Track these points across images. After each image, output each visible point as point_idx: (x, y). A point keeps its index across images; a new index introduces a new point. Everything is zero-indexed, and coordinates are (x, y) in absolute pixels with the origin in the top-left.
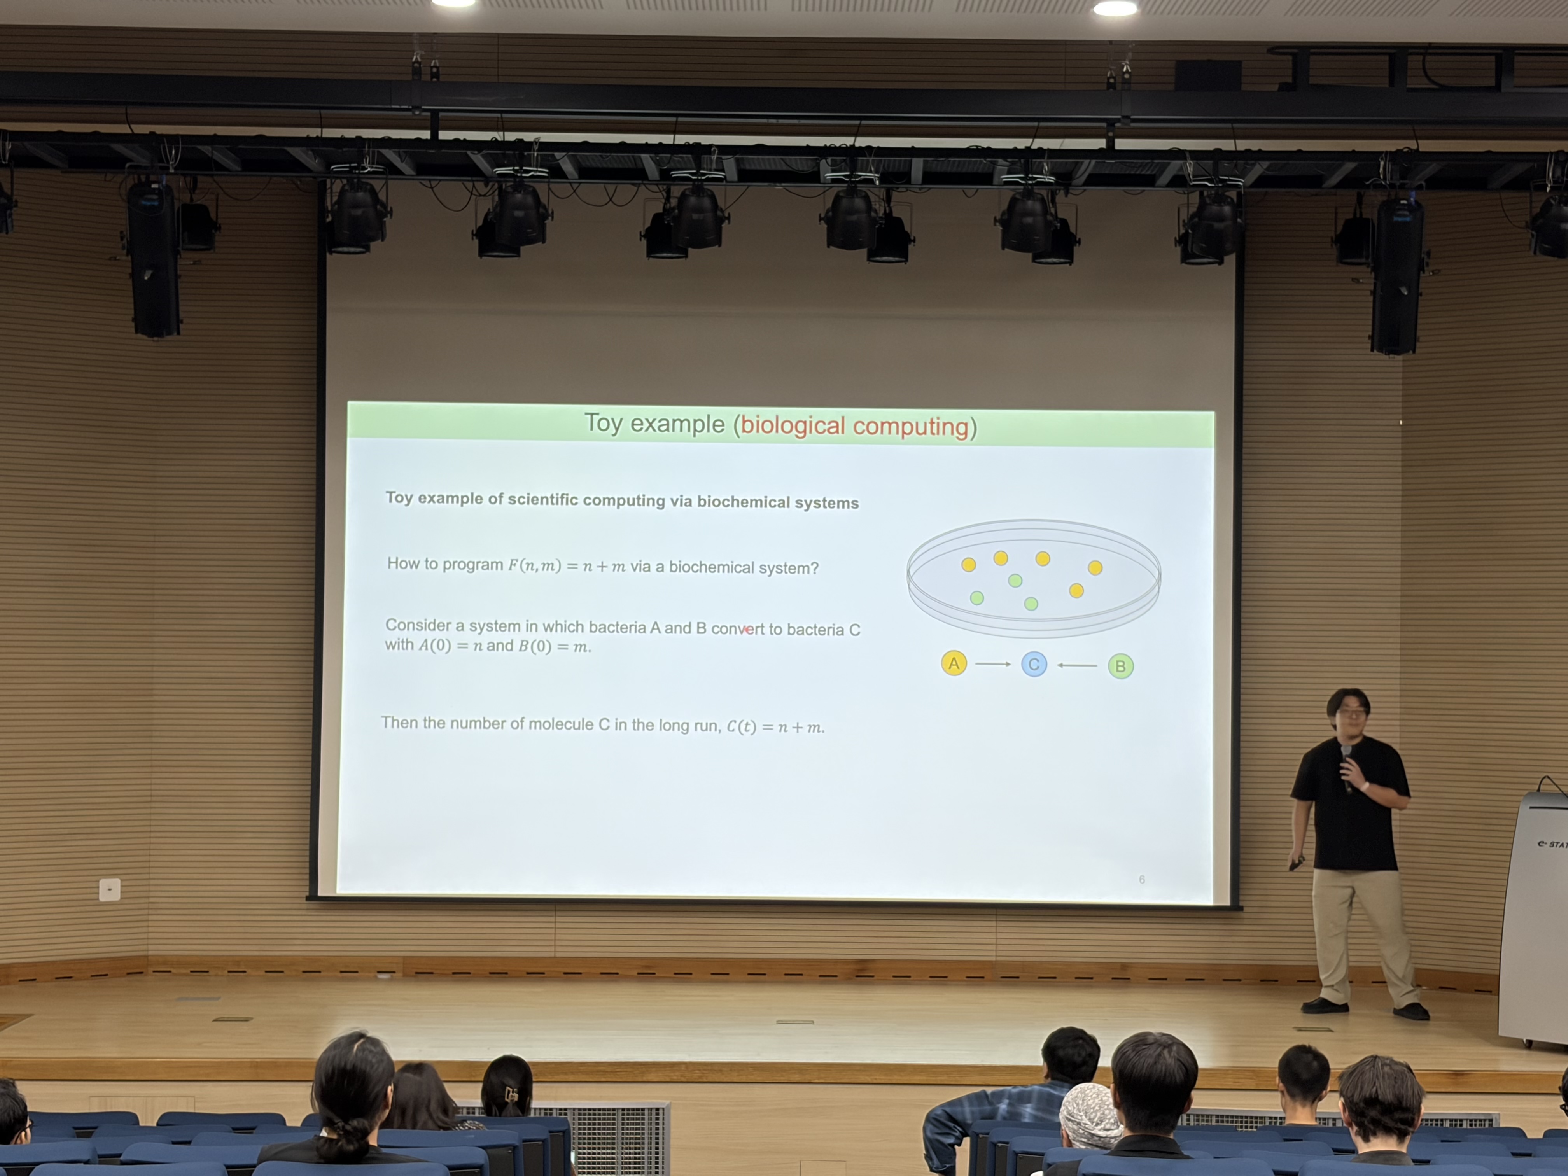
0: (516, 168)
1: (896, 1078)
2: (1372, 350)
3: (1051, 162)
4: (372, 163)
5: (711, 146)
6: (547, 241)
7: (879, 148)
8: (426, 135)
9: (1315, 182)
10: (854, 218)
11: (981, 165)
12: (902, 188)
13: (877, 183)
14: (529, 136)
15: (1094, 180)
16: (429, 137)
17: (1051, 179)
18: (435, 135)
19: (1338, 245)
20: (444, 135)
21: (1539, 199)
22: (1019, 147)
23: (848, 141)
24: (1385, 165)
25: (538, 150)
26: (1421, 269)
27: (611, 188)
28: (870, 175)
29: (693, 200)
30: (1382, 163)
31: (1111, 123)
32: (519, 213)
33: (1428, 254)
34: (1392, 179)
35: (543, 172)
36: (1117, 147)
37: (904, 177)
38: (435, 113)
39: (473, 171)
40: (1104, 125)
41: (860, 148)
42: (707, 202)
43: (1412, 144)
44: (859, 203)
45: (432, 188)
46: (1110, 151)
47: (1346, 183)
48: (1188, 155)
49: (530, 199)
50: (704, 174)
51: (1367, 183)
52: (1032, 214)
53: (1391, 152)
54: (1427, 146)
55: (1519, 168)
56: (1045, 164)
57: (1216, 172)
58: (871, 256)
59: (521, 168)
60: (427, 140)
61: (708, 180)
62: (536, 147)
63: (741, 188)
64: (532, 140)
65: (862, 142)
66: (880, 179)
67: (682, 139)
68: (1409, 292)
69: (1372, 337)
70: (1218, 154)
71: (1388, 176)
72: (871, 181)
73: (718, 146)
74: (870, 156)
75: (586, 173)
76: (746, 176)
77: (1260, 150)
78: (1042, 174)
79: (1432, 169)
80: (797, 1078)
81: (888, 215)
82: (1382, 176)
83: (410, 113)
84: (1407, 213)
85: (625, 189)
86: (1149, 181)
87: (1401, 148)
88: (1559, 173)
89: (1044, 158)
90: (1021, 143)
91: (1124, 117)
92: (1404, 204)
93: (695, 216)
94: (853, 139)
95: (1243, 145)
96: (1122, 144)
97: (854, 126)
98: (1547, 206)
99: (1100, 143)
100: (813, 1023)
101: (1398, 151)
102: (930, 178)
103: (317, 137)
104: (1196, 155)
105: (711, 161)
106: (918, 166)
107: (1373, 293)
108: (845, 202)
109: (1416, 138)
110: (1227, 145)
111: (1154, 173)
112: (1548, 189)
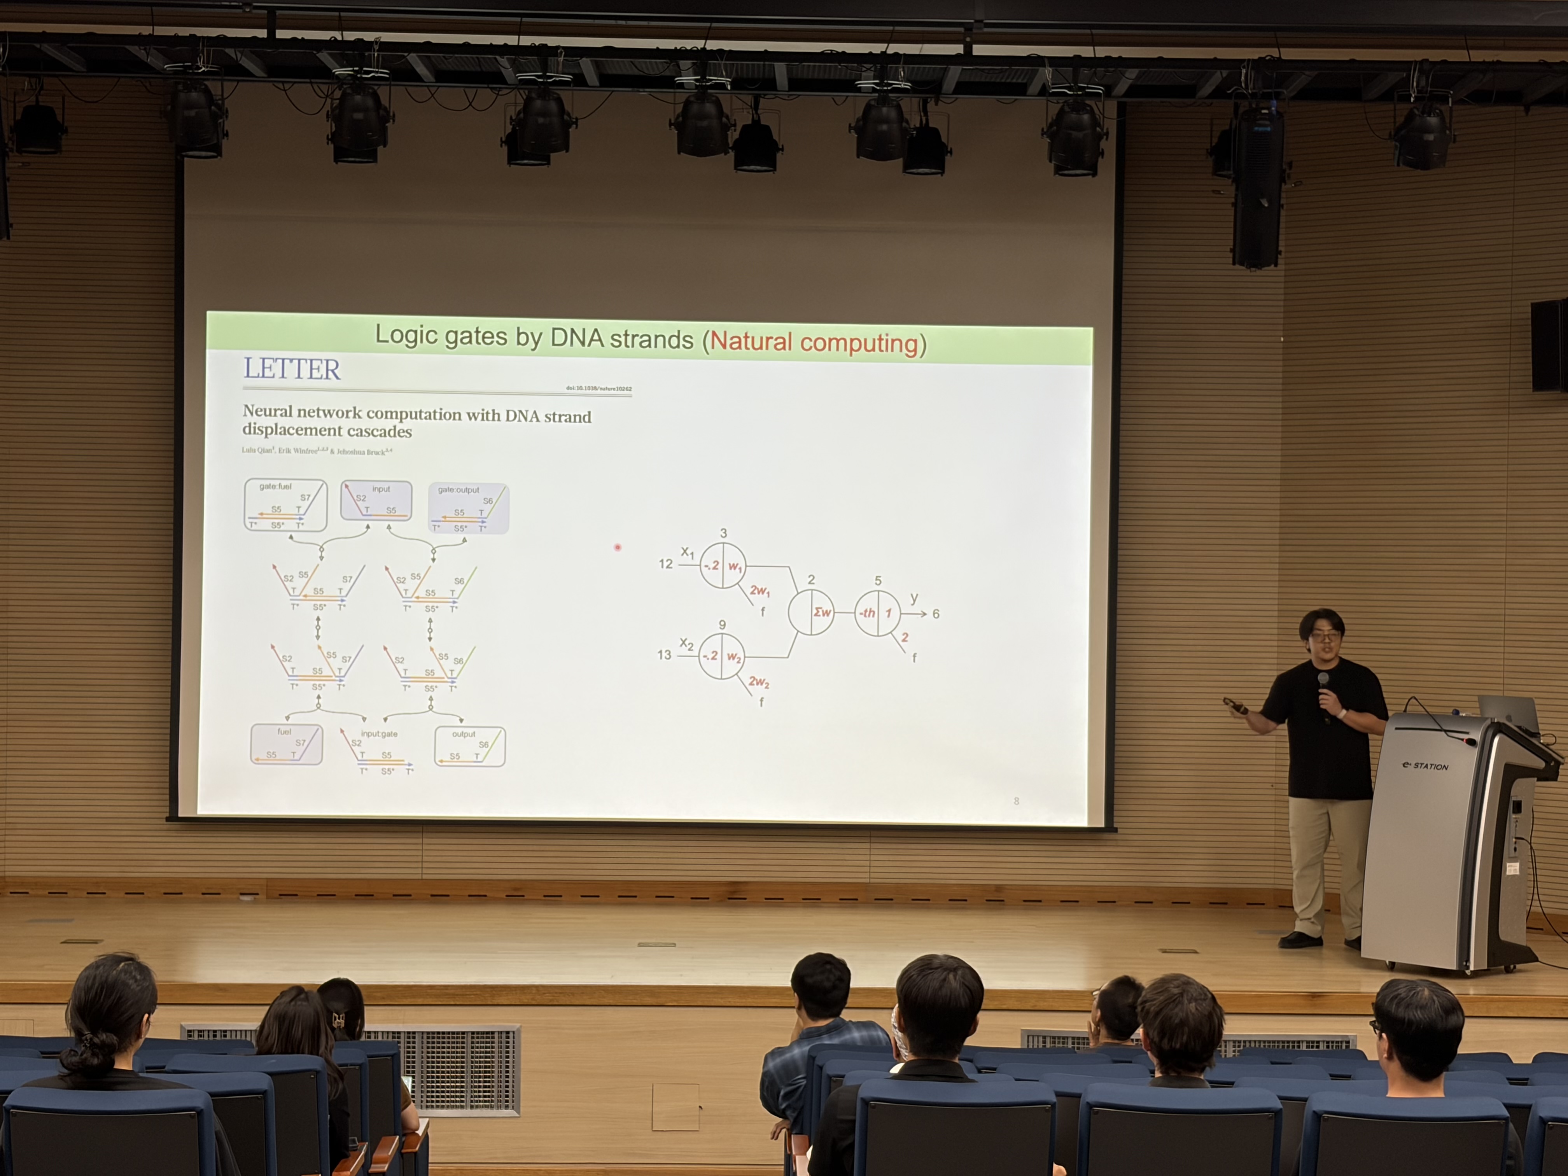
0: (356, 69)
1: (749, 1001)
2: (1234, 264)
3: (908, 68)
4: (206, 63)
5: (558, 47)
6: (388, 146)
7: (730, 51)
8: (262, 33)
9: (1189, 91)
10: (705, 123)
11: (839, 71)
12: (770, 94)
13: (729, 87)
14: (369, 36)
15: (962, 88)
16: (265, 36)
17: (906, 85)
18: (271, 34)
19: (1213, 157)
20: (281, 34)
21: (1403, 109)
22: (874, 52)
23: (699, 44)
24: (1246, 74)
25: (378, 51)
26: (1283, 180)
27: (471, 92)
28: (721, 80)
29: (538, 103)
30: (1244, 71)
31: (968, 28)
32: (359, 116)
33: (1290, 165)
34: (1254, 88)
35: (384, 73)
36: (975, 53)
37: (770, 84)
38: (272, 11)
39: (325, 73)
40: (962, 30)
41: (712, 51)
42: (553, 106)
43: (1274, 52)
44: (710, 108)
45: (285, 90)
46: (967, 57)
47: (1219, 93)
48: (1046, 61)
49: (370, 102)
50: (551, 77)
51: (1229, 92)
52: (886, 121)
53: (1253, 60)
54: (1289, 54)
55: (1392, 78)
56: (901, 70)
57: (1076, 81)
58: (739, 163)
59: (361, 68)
60: (263, 39)
61: (555, 83)
62: (376, 47)
63: (605, 93)
64: (372, 39)
65: (713, 45)
66: (732, 83)
67: (527, 41)
68: (1269, 202)
69: (1233, 251)
70: (1077, 61)
71: (1251, 86)
72: (722, 86)
73: (564, 48)
74: (722, 60)
75: (443, 76)
76: (608, 81)
77: (1120, 57)
78: (898, 80)
79: (1303, 79)
80: (649, 1000)
81: (756, 122)
82: (1243, 85)
83: (241, 11)
84: (1267, 123)
85: (484, 94)
86: (1021, 89)
87: (1263, 56)
88: (1423, 83)
89: (899, 64)
90: (877, 48)
91: (976, 21)
92: (1265, 114)
93: (541, 120)
94: (703, 41)
95: (1102, 52)
96: (979, 50)
97: (704, 28)
98: (1410, 117)
99: (957, 49)
100: (674, 945)
101: (1260, 58)
102: (797, 84)
103: (150, 34)
104: (1055, 62)
105: (558, 62)
106: (781, 70)
107: (1235, 205)
108: (695, 108)
109: (1279, 46)
110: (1086, 52)
111: (1025, 81)
112: (1412, 100)
